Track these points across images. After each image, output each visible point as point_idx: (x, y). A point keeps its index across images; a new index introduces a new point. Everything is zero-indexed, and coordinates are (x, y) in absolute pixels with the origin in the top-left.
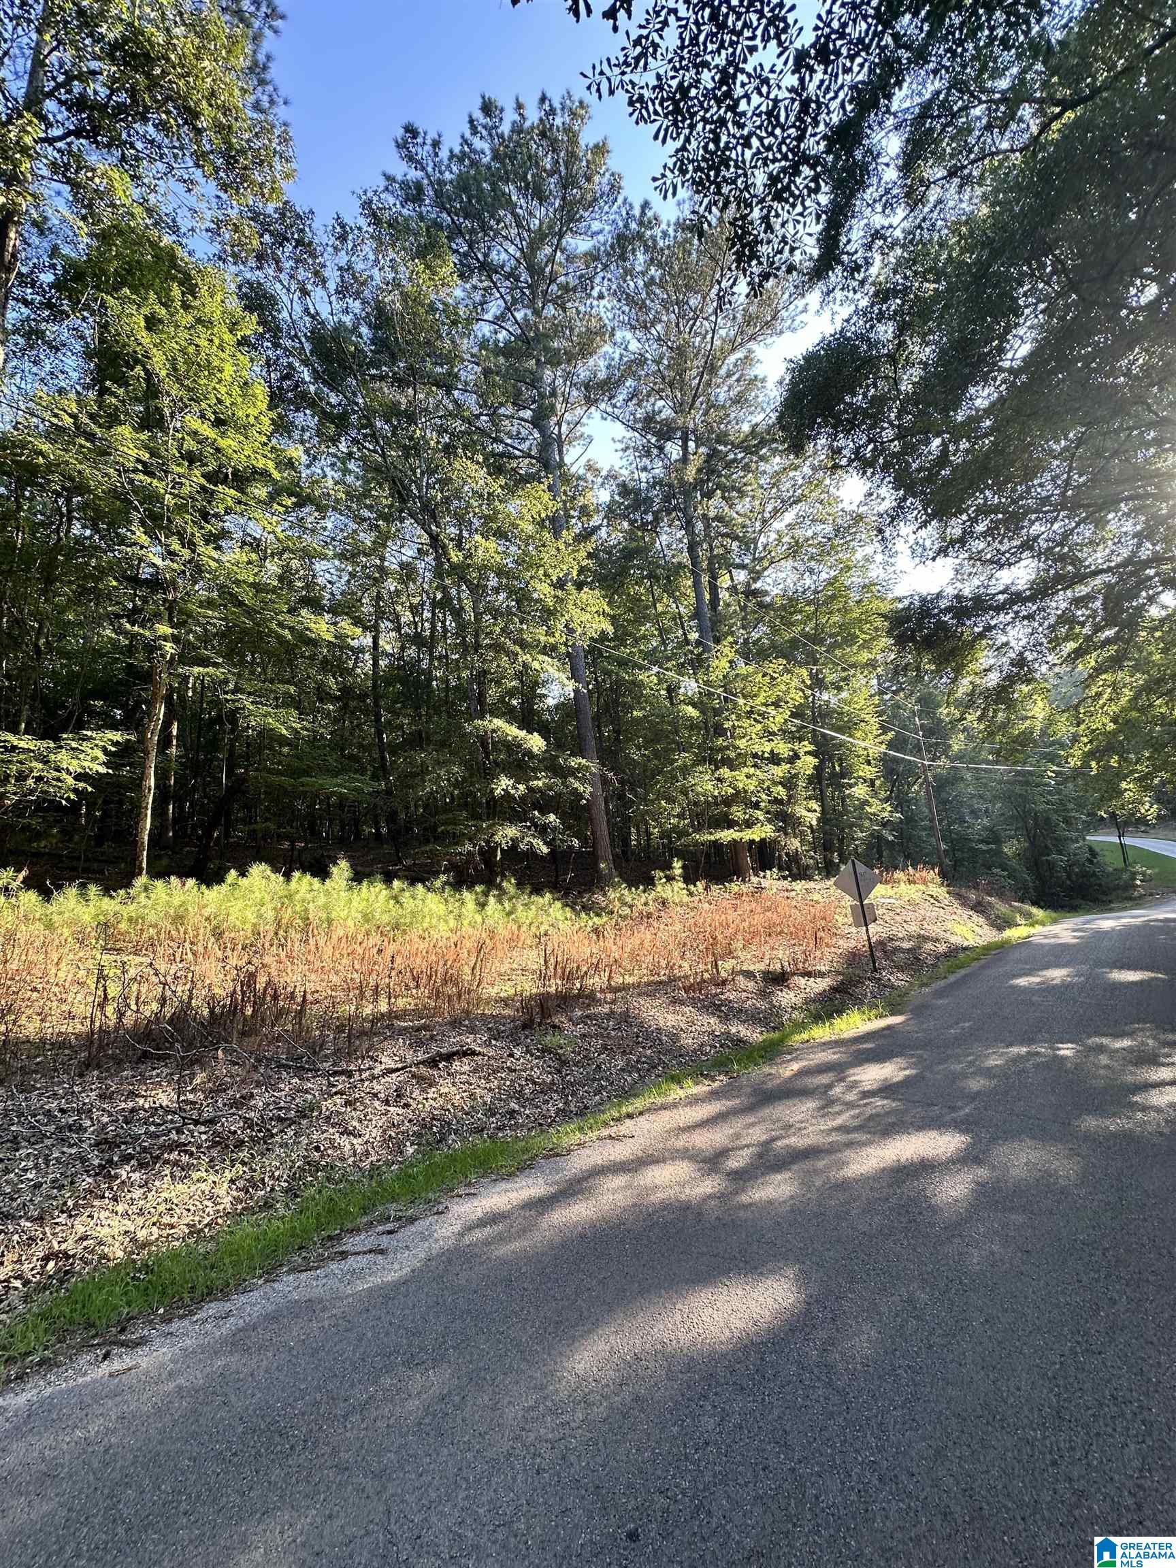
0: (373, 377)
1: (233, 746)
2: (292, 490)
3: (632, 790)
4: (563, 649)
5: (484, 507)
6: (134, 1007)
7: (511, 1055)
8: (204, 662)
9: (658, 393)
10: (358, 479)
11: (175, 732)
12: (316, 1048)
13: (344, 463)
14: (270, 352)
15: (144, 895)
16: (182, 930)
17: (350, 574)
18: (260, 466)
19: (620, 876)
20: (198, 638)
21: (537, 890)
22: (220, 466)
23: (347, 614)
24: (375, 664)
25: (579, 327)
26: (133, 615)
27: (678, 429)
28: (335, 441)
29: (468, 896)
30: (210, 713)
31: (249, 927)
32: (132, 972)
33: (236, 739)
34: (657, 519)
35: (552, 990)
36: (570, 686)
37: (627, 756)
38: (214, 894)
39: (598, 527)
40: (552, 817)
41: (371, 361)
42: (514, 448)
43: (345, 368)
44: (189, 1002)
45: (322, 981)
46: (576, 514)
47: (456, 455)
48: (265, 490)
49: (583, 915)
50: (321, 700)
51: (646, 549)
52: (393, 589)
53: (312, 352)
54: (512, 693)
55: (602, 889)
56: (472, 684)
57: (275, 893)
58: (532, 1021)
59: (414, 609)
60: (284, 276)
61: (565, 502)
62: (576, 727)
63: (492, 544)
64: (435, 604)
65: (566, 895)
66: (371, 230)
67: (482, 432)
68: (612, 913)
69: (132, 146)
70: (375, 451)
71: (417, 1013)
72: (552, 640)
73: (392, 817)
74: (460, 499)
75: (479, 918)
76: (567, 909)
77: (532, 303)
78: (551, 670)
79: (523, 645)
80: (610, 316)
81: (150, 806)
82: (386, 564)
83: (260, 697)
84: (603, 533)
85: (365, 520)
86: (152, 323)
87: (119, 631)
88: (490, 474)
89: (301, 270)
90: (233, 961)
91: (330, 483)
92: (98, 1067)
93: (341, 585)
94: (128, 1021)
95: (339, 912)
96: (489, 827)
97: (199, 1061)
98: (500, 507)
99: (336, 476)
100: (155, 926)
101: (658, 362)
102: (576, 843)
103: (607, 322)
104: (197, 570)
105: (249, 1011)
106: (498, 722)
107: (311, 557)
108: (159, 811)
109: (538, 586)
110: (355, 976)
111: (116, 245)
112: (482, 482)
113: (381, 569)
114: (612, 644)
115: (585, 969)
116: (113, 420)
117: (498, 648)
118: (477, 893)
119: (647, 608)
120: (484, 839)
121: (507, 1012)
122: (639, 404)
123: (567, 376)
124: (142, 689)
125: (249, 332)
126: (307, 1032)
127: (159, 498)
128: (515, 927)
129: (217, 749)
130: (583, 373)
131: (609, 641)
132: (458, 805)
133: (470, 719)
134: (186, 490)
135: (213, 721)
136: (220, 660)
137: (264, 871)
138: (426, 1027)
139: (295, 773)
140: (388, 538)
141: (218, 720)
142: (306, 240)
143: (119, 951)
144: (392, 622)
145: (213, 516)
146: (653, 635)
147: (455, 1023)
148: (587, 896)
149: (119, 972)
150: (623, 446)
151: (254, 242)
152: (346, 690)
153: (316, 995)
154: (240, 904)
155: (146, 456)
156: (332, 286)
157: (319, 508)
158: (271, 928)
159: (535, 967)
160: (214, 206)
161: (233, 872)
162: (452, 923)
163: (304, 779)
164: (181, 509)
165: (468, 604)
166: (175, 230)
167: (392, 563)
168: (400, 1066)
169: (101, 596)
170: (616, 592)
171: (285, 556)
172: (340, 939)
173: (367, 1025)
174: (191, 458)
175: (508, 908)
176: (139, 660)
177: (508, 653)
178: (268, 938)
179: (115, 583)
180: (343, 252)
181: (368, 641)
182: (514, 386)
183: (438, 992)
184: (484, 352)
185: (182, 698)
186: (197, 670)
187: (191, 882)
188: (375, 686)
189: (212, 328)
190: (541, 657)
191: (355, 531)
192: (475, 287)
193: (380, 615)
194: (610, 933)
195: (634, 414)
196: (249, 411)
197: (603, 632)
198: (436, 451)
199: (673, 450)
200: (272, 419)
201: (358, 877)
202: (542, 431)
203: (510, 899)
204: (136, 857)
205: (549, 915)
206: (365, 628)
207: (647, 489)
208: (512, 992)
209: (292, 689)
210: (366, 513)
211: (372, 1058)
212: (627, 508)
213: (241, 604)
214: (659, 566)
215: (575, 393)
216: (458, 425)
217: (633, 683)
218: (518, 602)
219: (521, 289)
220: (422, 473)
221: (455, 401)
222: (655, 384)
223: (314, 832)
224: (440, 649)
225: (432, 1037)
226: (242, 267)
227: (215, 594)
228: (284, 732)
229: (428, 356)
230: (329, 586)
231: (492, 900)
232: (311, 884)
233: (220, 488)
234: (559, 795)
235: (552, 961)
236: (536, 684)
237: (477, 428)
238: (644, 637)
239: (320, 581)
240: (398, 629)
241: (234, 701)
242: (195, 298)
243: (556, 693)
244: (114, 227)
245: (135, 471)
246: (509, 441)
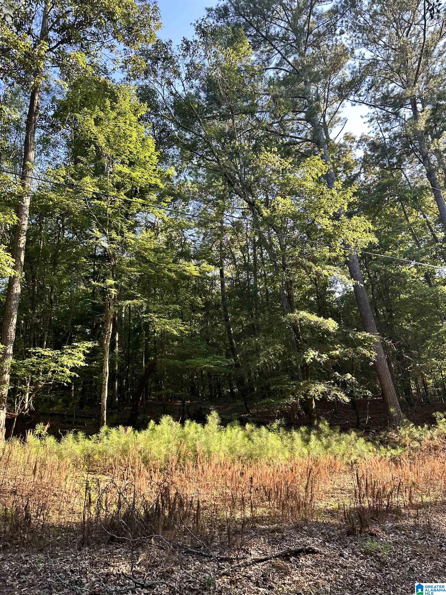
0: (208, 118)
1: (147, 344)
2: (170, 192)
3: (407, 352)
4: (342, 259)
5: (280, 178)
6: (104, 508)
7: (342, 555)
8: (132, 297)
9: (389, 79)
10: (204, 178)
11: (117, 339)
12: (209, 540)
13: (196, 171)
14: (153, 120)
15: (105, 437)
16: (127, 459)
17: (204, 234)
18: (153, 183)
19: (407, 417)
20: (126, 283)
21: (345, 430)
22: (133, 186)
23: (204, 258)
24: (223, 286)
25: (330, 55)
26: (94, 275)
27: (407, 98)
28: (190, 159)
29: (296, 435)
30: (134, 326)
31: (162, 457)
32: (103, 486)
33: (149, 340)
34: (400, 161)
35: (366, 505)
36: (350, 284)
37: (401, 327)
38: (143, 436)
39: (359, 174)
40: (349, 376)
41: (207, 110)
42: (296, 138)
43: (193, 117)
44: (134, 506)
45: (208, 494)
46: (342, 169)
47: (260, 151)
48: (155, 195)
49: (382, 448)
50: (194, 311)
51: (396, 181)
52: (229, 239)
53: (175, 114)
54: (310, 293)
55: (394, 428)
56: (283, 290)
57: (176, 435)
58: (354, 529)
59: (243, 249)
60: (159, 79)
61: (333, 164)
62: (359, 310)
63: (288, 201)
64: (255, 245)
65: (367, 433)
66: (202, 40)
67: (275, 133)
68: (405, 446)
69: (85, 39)
70: (213, 160)
71: (271, 519)
72: (334, 254)
73: (240, 382)
74: (265, 177)
75: (305, 451)
76: (369, 443)
77: (298, 49)
78: (335, 274)
79: (315, 260)
80: (349, 42)
81: (107, 384)
82: (224, 225)
83: (160, 313)
84: (362, 177)
85: (209, 201)
86: (98, 121)
87: (88, 285)
88: (282, 157)
89: (167, 73)
90: (155, 479)
91: (190, 183)
92: (88, 545)
93: (200, 242)
94: (102, 517)
95: (214, 447)
96: (305, 385)
97: (140, 545)
98: (291, 176)
99: (192, 179)
100: (112, 456)
101: (386, 60)
102: (369, 393)
103: (348, 46)
104: (125, 245)
105: (167, 513)
106: (303, 313)
107: (182, 228)
108: (111, 387)
109: (320, 220)
110: (228, 491)
111: (80, 88)
112: (278, 163)
113: (222, 229)
114: (378, 250)
115: (389, 490)
116: (82, 175)
117: (298, 265)
118: (301, 432)
119: (401, 221)
120: (302, 394)
121: (333, 521)
122: (377, 90)
123: (326, 85)
124: (100, 316)
125: (144, 113)
126: (202, 529)
127: (104, 211)
128: (332, 457)
129: (139, 346)
130: (336, 81)
131: (376, 248)
132: (282, 371)
133: (284, 314)
134: (118, 204)
135: (137, 330)
136: (139, 295)
137: (169, 420)
138: (278, 530)
139: (183, 357)
140: (224, 209)
141: (138, 329)
142: (169, 56)
143: (95, 472)
144: (231, 259)
145: (131, 215)
146: (409, 240)
147: (298, 528)
148: (383, 433)
149: (95, 485)
150: (369, 119)
151: (143, 66)
152: (207, 304)
153: (205, 504)
154: (157, 442)
155: (97, 190)
156: (183, 76)
157: (185, 200)
158: (175, 458)
159: (350, 487)
160: (123, 54)
161: (152, 422)
162: (287, 455)
163: (187, 361)
164: (115, 214)
165: (276, 241)
166: (106, 72)
167: (227, 224)
168: (263, 557)
169: (79, 268)
170: (376, 214)
171: (168, 230)
172: (216, 467)
173: (239, 527)
174: (119, 186)
175: (325, 443)
176: (98, 301)
177: (304, 267)
178: (174, 464)
179: (85, 260)
180: (188, 56)
181: (217, 272)
182: (292, 101)
183: (283, 505)
184: (272, 87)
185: (120, 318)
186: (128, 302)
187: (130, 429)
188: (223, 299)
189: (126, 116)
190: (328, 267)
191: (205, 209)
192: (262, 52)
193: (223, 256)
194: (406, 461)
195: (374, 97)
196: (146, 154)
197: (370, 243)
198: (248, 151)
199: (406, 113)
200: (157, 156)
201: (224, 423)
202: (313, 124)
203: (326, 437)
204: (101, 415)
205: (356, 448)
206: (216, 265)
207: (390, 142)
208: (336, 506)
209: (178, 307)
210: (210, 197)
211: (244, 550)
212: (377, 157)
213: (148, 262)
214: (407, 192)
215: (332, 94)
216: (260, 133)
217: (398, 274)
218: (308, 234)
219: (290, 44)
220: (241, 167)
221: (257, 119)
222: (386, 74)
223: (194, 392)
224: (260, 271)
225: (283, 538)
226: (137, 80)
227: (134, 258)
228: (175, 333)
229: (239, 98)
230: (193, 243)
231: (313, 437)
232: (196, 428)
233: (134, 199)
234: (353, 359)
235: (363, 482)
236: (326, 285)
237: (271, 132)
238: (402, 242)
239: (188, 241)
240: (234, 262)
241: (147, 318)
242: (117, 103)
243: (340, 289)
244: (79, 80)
245: (93, 198)
246: (292, 134)
